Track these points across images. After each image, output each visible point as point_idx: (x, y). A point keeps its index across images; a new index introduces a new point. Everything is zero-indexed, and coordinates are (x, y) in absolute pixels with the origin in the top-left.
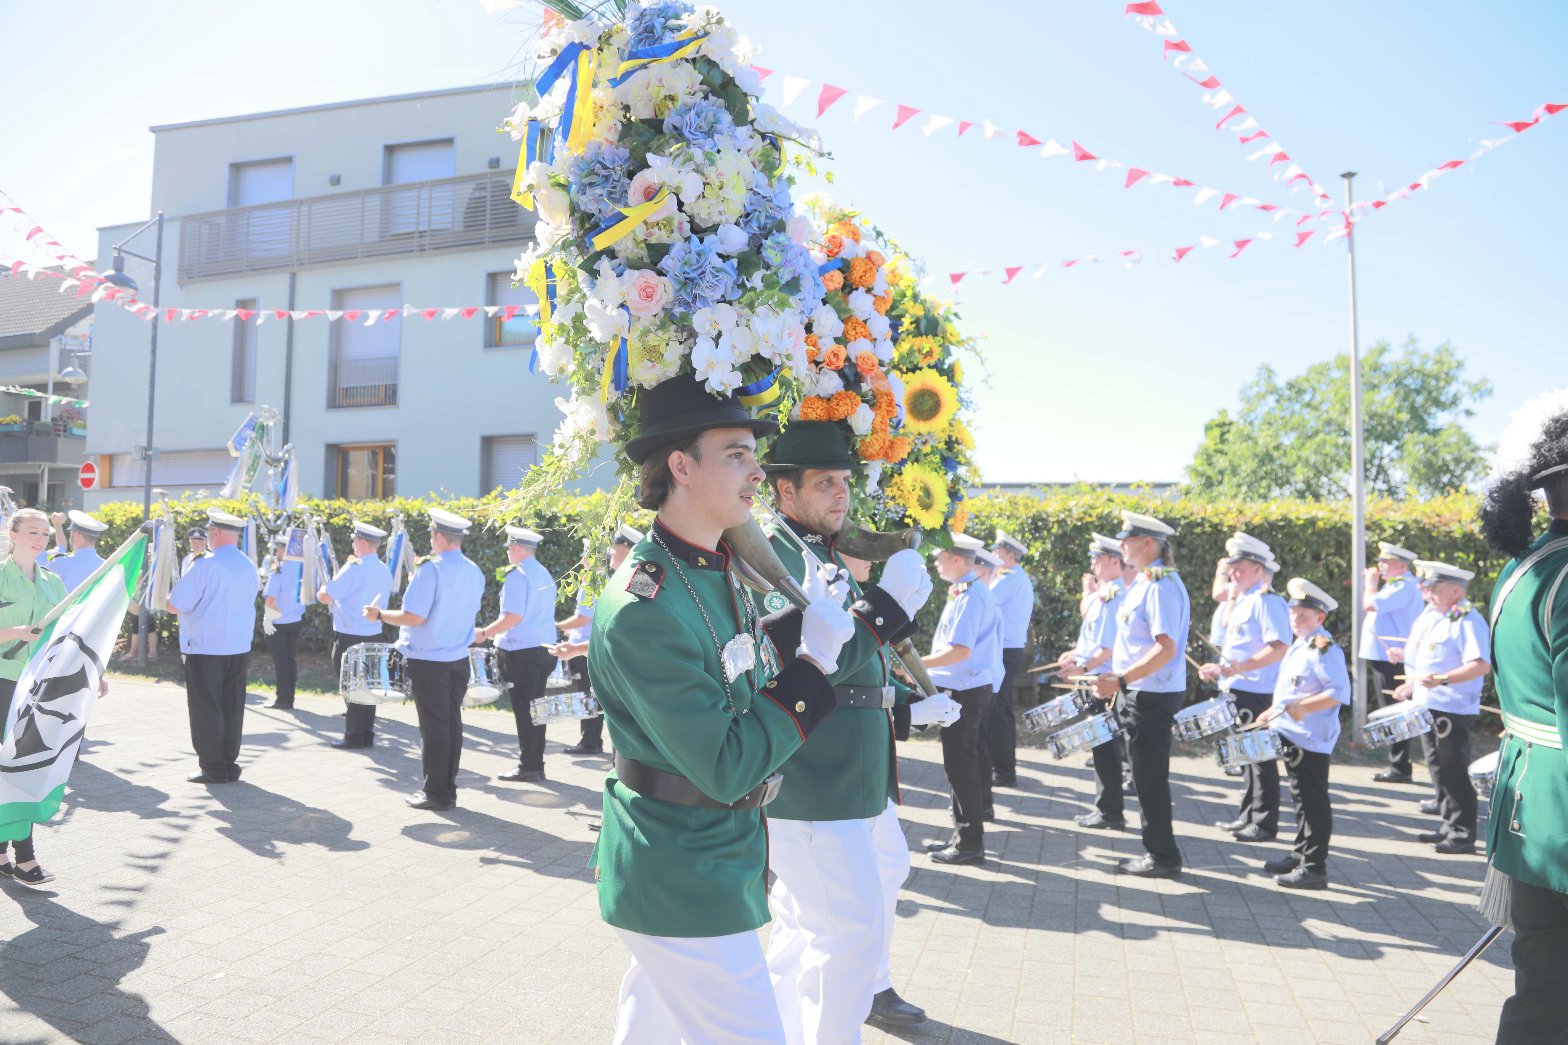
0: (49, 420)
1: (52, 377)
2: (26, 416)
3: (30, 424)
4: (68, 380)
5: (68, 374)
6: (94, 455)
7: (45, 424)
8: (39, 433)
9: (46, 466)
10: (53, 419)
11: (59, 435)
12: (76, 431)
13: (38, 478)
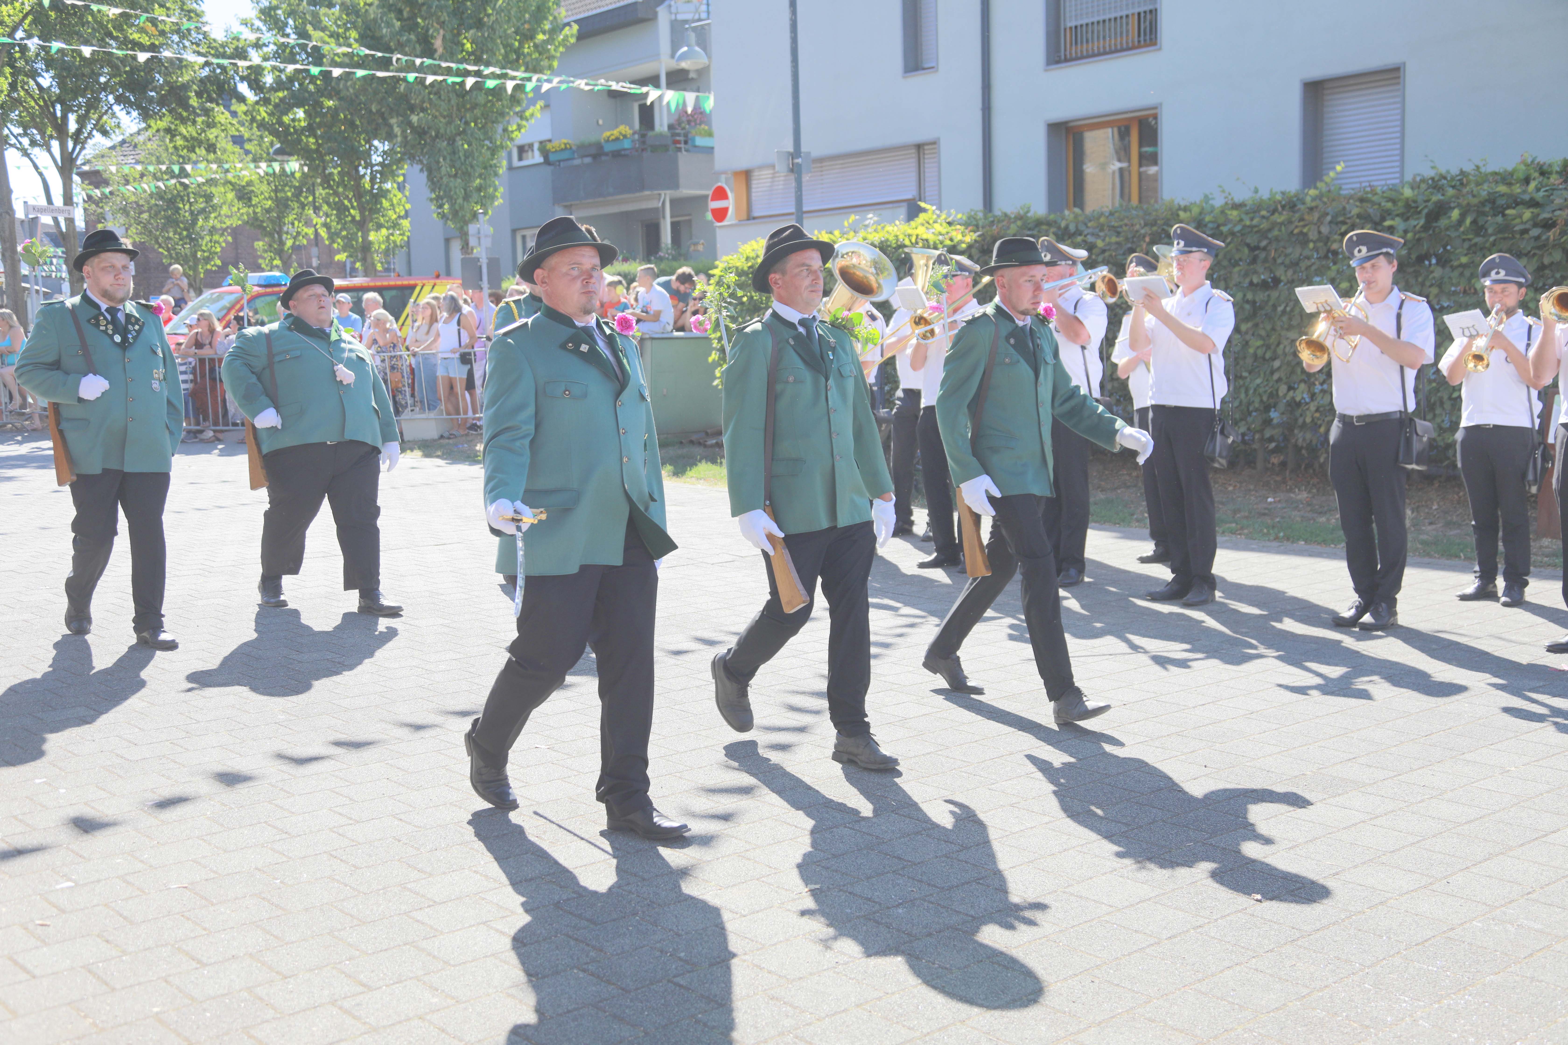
0: (666, 128)
1: (664, 64)
2: (637, 126)
3: (643, 136)
4: (684, 65)
5: (684, 57)
6: (725, 173)
7: (661, 135)
8: (654, 149)
9: (667, 195)
10: (671, 127)
11: (679, 149)
12: (700, 141)
13: (658, 212)
